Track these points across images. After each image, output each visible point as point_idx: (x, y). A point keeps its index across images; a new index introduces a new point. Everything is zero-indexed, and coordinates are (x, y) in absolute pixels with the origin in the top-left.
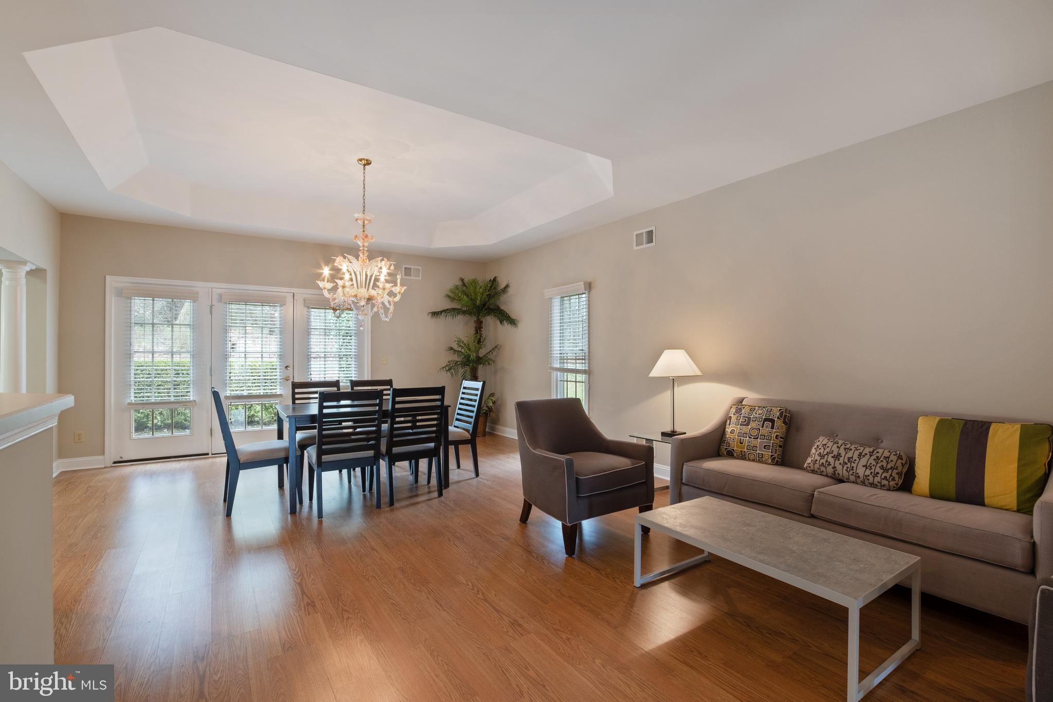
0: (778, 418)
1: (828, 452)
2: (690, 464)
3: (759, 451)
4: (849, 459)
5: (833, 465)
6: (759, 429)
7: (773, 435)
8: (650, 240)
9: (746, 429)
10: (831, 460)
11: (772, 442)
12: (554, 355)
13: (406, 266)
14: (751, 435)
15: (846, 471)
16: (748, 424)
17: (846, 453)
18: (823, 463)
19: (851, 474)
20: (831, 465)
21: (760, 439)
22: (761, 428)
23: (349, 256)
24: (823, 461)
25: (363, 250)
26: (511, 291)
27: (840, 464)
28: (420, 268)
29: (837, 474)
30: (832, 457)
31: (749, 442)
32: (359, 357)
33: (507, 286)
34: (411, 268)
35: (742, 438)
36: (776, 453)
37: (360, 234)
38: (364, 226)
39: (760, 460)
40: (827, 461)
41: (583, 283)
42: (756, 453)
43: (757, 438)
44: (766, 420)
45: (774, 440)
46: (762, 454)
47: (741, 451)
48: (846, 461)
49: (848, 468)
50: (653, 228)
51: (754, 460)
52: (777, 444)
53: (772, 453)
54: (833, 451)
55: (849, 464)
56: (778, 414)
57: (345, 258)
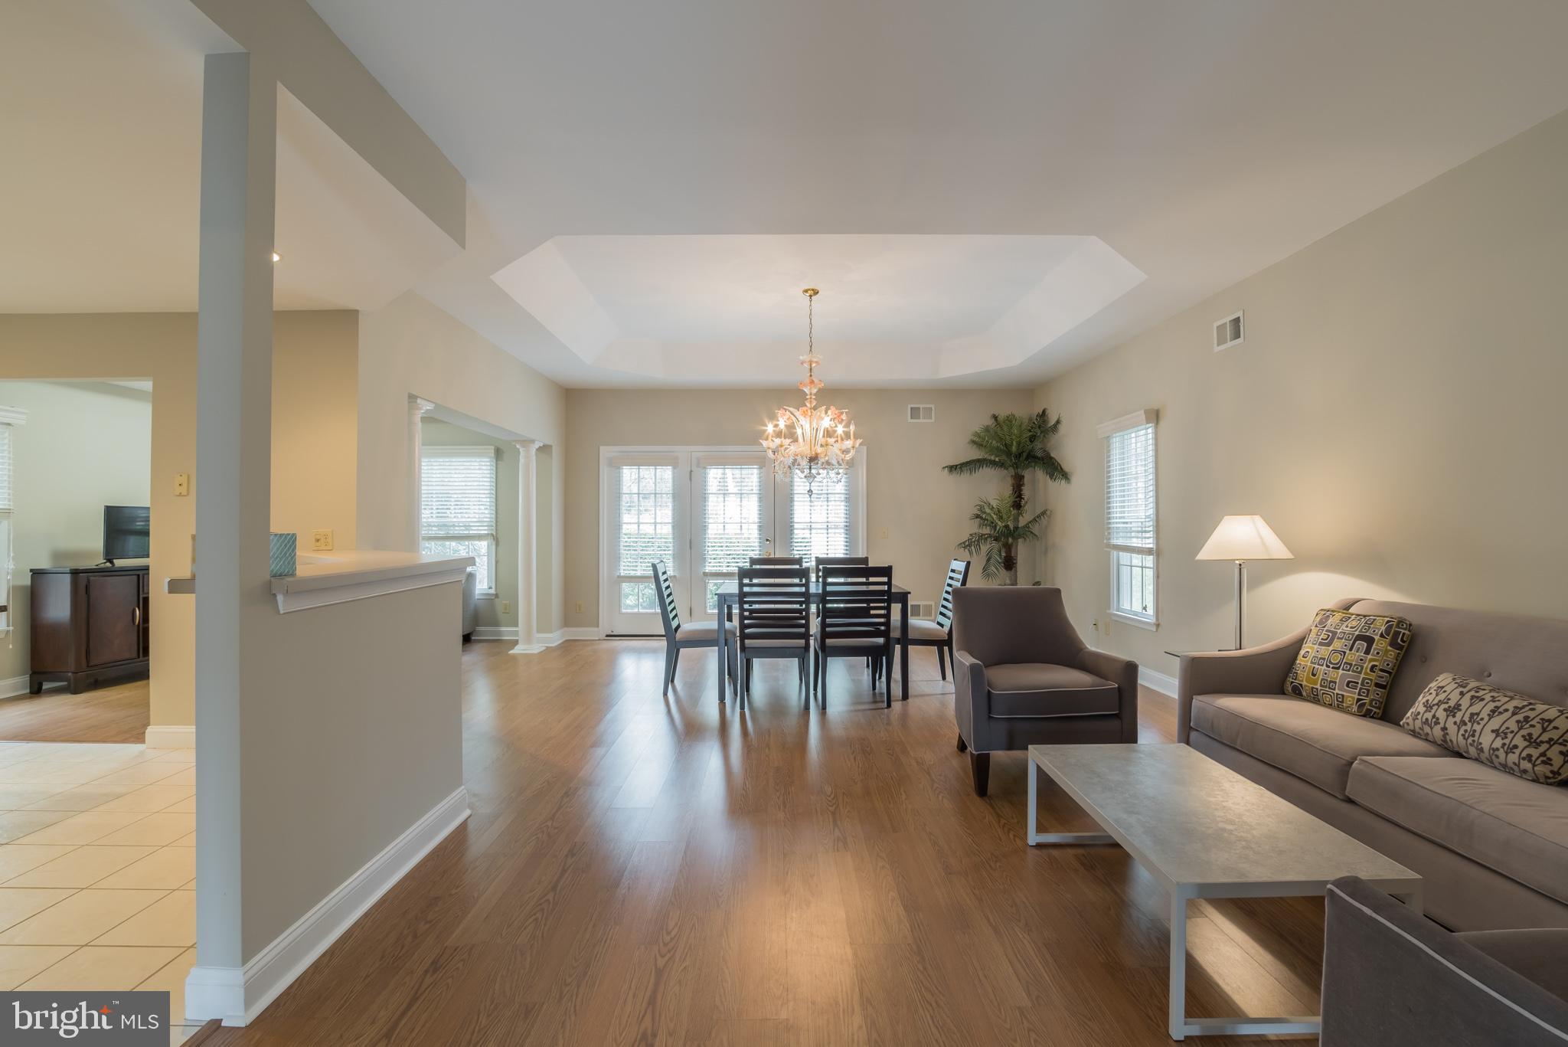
0: (1382, 636)
1: (1440, 701)
2: (1200, 698)
3: (1338, 689)
4: (1472, 715)
5: (1442, 725)
6: (1345, 653)
7: (1365, 665)
8: (1237, 335)
9: (1325, 651)
10: (1441, 714)
11: (1362, 676)
12: (1113, 526)
13: (912, 406)
14: (1330, 662)
15: (1462, 737)
16: (1329, 644)
17: (1470, 706)
18: (1427, 719)
19: (1471, 744)
20: (1439, 723)
21: (1343, 669)
22: (1348, 652)
23: (790, 409)
24: (1429, 715)
25: (811, 398)
26: (1062, 428)
27: (1455, 723)
28: (933, 406)
29: (1448, 740)
30: (1445, 710)
31: (1326, 674)
32: (850, 529)
33: (1058, 422)
34: (919, 408)
35: (1316, 666)
36: (1367, 696)
37: (807, 380)
38: (811, 369)
39: (1338, 705)
40: (1434, 716)
41: (1143, 412)
42: (1334, 693)
43: (1338, 668)
44: (1359, 638)
45: (1366, 673)
46: (1343, 696)
47: (1313, 688)
48: (1466, 718)
49: (1466, 731)
50: (1240, 314)
51: (1331, 705)
52: (1371, 680)
53: (1359, 694)
54: (1449, 699)
55: (1469, 724)
56: (1383, 628)
57: (786, 410)
